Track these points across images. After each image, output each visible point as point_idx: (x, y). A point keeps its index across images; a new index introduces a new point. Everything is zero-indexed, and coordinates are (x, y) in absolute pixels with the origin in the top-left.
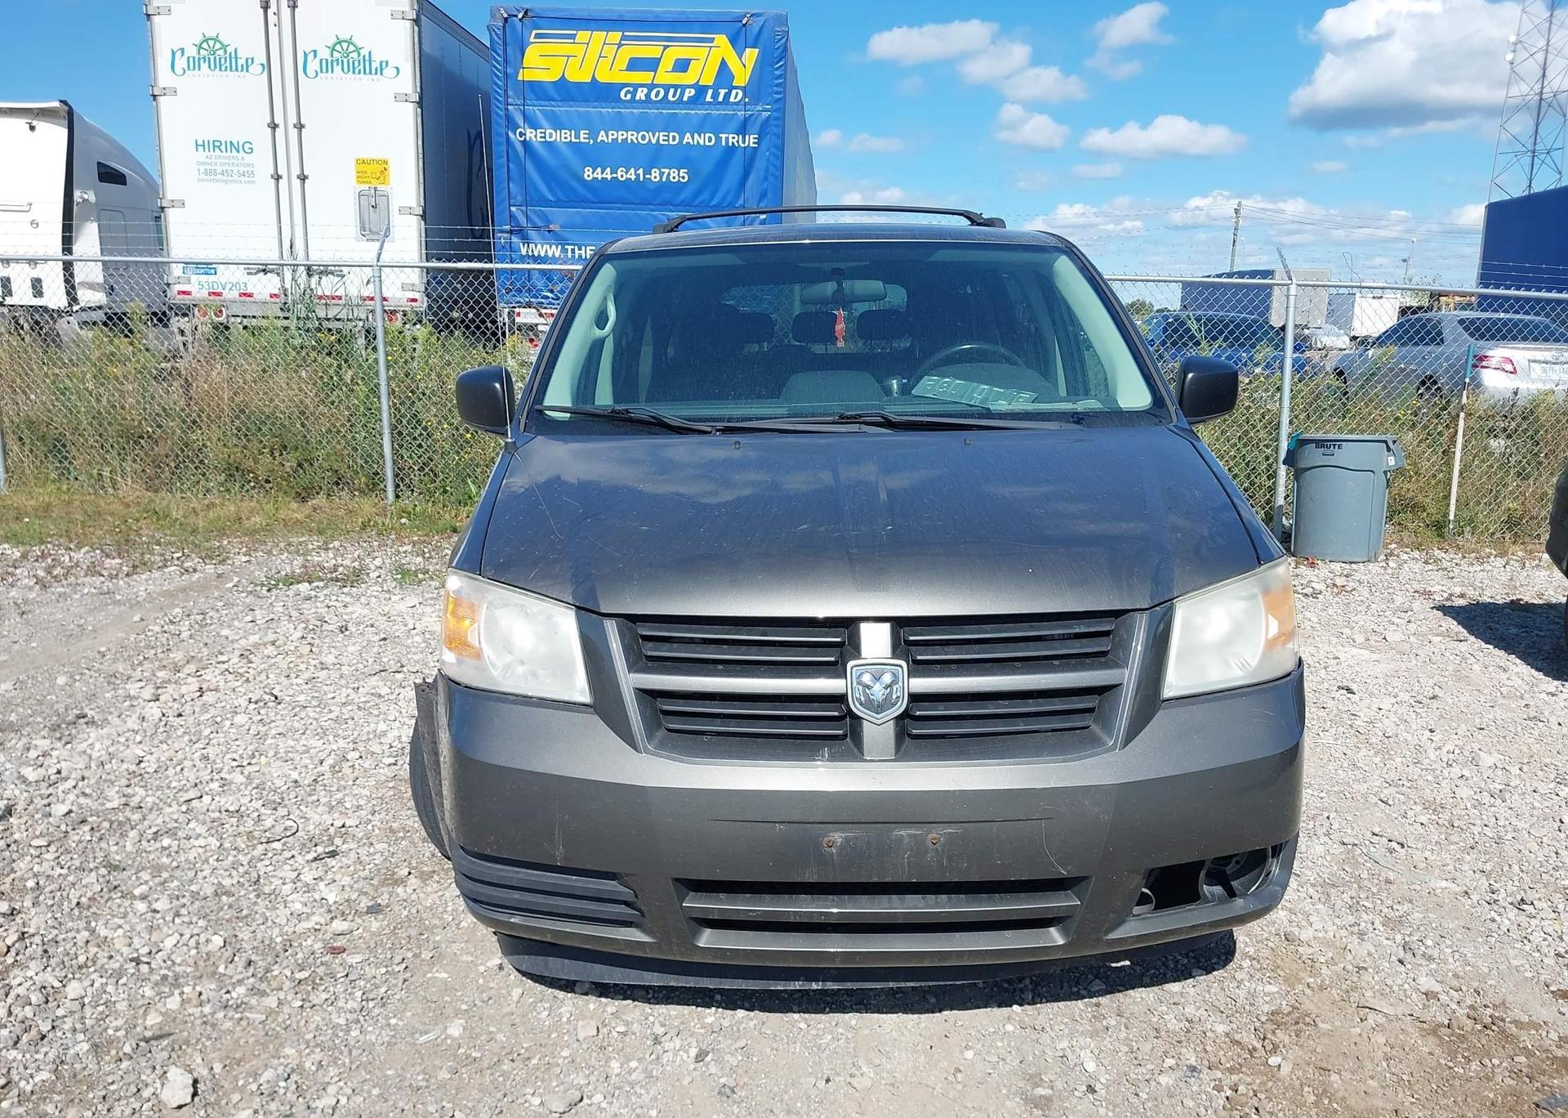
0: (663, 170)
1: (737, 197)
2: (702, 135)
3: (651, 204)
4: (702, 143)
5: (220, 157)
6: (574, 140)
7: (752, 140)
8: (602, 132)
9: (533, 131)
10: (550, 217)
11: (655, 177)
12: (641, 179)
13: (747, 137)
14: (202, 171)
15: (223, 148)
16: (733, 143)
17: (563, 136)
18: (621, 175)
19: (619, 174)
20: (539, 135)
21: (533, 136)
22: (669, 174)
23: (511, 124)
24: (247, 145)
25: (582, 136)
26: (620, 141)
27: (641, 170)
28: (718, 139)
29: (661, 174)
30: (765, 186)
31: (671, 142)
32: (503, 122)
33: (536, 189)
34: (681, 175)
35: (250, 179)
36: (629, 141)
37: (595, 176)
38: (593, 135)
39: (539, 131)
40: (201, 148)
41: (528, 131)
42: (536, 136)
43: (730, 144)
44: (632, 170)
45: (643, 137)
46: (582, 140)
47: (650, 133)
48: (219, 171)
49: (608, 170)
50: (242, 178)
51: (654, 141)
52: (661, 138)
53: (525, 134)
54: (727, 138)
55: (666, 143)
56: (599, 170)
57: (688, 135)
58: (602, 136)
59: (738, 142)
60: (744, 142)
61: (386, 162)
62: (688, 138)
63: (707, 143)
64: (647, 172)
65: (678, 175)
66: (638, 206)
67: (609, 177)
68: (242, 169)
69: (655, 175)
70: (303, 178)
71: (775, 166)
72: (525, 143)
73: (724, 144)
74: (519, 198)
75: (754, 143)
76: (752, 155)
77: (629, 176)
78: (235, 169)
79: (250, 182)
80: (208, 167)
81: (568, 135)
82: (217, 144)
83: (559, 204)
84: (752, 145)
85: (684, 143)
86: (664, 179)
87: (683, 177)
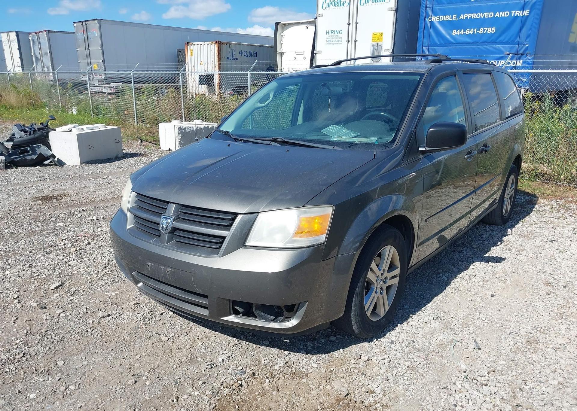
0: (485, 29)
1: (516, 37)
2: (504, 12)
3: (478, 43)
4: (503, 16)
5: (333, 36)
6: (450, 19)
7: (526, 13)
8: (462, 15)
9: (435, 17)
10: (437, 50)
11: (481, 32)
12: (475, 33)
13: (524, 11)
14: (327, 41)
15: (334, 33)
16: (517, 15)
17: (446, 18)
18: (468, 32)
19: (467, 31)
20: (437, 18)
21: (434, 19)
22: (487, 30)
23: (427, 15)
24: (341, 31)
25: (454, 17)
26: (468, 18)
27: (476, 29)
28: (511, 14)
29: (484, 30)
30: (530, 32)
31: (490, 17)
32: (424, 15)
33: (433, 40)
34: (492, 30)
35: (340, 43)
36: (472, 18)
37: (457, 33)
38: (458, 16)
39: (437, 17)
40: (328, 33)
41: (433, 17)
42: (436, 19)
43: (516, 15)
44: (472, 30)
45: (478, 16)
46: (453, 19)
47: (481, 14)
48: (332, 41)
49: (463, 30)
50: (338, 43)
51: (482, 17)
52: (486, 15)
53: (431, 19)
54: (515, 13)
55: (488, 17)
56: (459, 31)
57: (498, 13)
58: (462, 17)
59: (520, 14)
60: (523, 14)
61: (382, 34)
62: (497, 15)
63: (505, 16)
64: (478, 30)
65: (491, 30)
66: (472, 44)
67: (462, 33)
68: (338, 39)
69: (481, 31)
70: (356, 41)
71: (536, 23)
72: (431, 23)
73: (513, 15)
74: (427, 44)
75: (527, 14)
76: (524, 20)
77: (470, 32)
78: (336, 40)
79: (340, 44)
80: (329, 39)
81: (448, 18)
82: (332, 31)
83: (441, 45)
84: (526, 15)
85: (495, 17)
86: (485, 32)
87: (493, 31)
